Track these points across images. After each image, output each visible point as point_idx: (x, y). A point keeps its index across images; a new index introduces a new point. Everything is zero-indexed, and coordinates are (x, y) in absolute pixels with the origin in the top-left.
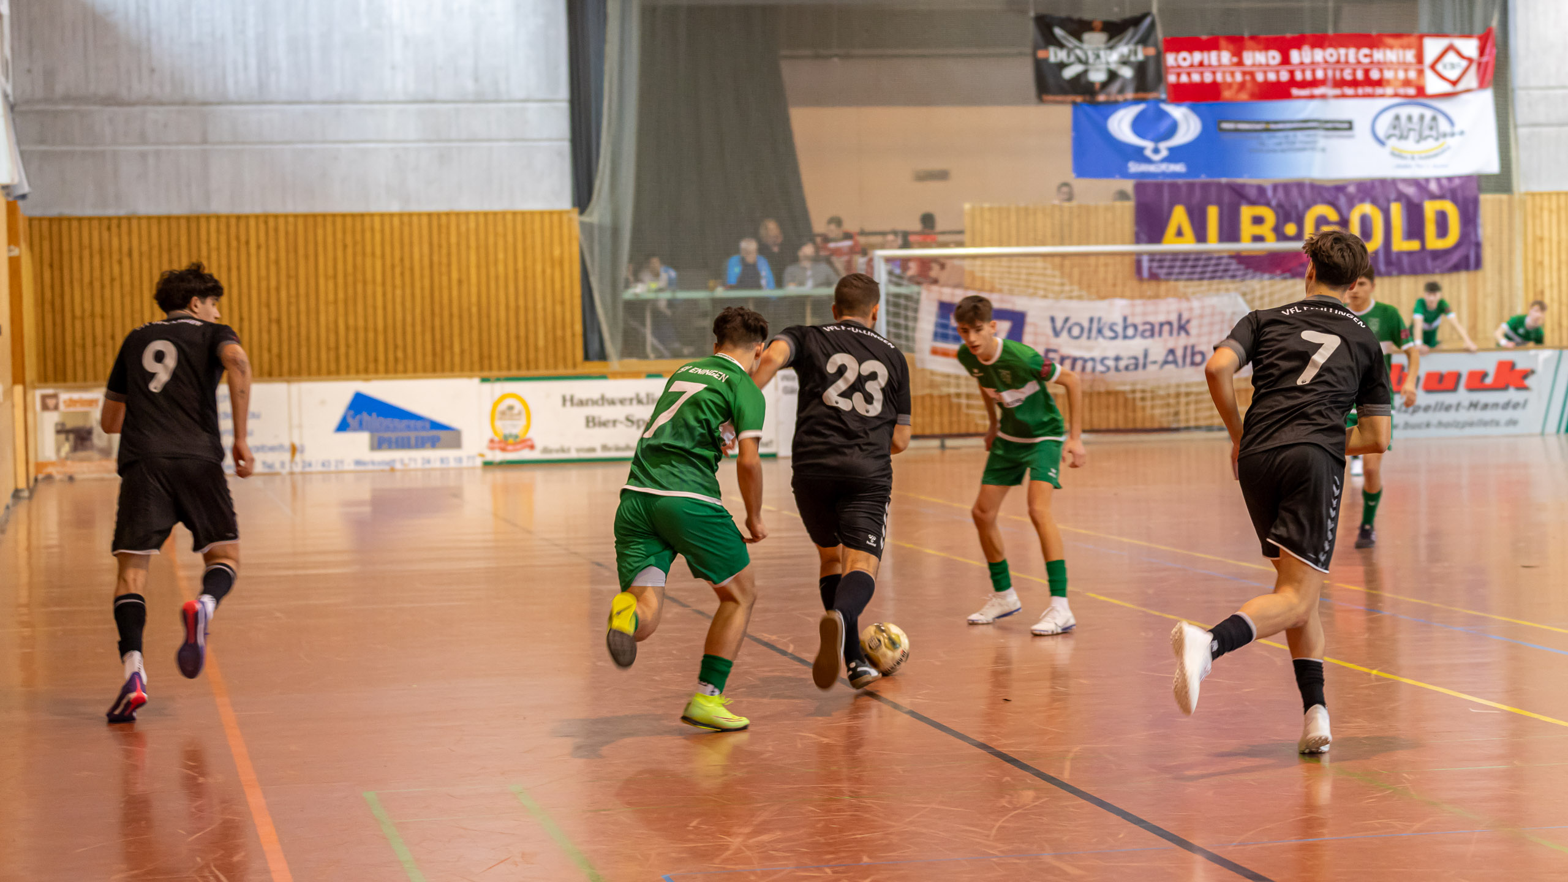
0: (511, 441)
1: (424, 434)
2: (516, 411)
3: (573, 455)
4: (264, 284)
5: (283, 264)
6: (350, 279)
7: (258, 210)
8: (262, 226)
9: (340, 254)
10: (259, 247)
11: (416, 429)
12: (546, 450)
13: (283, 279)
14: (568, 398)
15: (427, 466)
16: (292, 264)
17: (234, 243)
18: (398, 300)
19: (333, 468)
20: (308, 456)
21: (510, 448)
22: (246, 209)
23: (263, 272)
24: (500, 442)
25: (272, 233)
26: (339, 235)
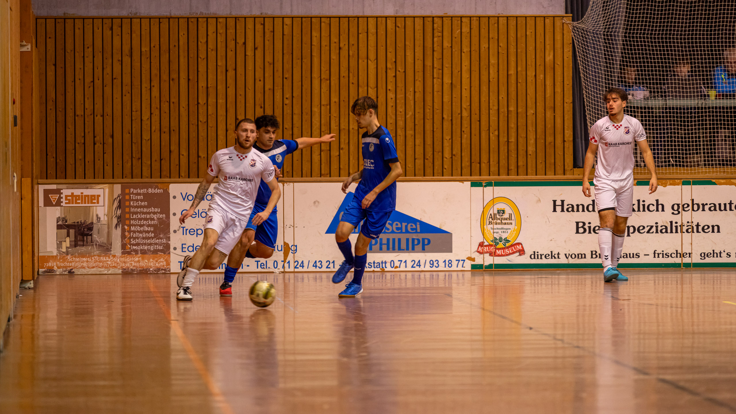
0: (501, 245)
1: (415, 236)
2: (506, 216)
3: (563, 260)
4: (259, 84)
5: (278, 66)
6: (344, 81)
7: (256, 12)
8: (259, 27)
9: (334, 57)
10: (255, 49)
11: (407, 232)
12: (534, 255)
13: (278, 80)
14: (559, 203)
15: (417, 268)
16: (287, 66)
17: (231, 44)
18: (391, 103)
19: (324, 269)
20: (300, 256)
21: (499, 252)
22: (245, 12)
23: (259, 74)
24: (490, 245)
25: (268, 35)
26: (334, 39)
